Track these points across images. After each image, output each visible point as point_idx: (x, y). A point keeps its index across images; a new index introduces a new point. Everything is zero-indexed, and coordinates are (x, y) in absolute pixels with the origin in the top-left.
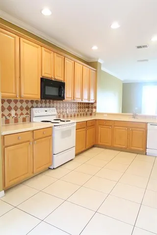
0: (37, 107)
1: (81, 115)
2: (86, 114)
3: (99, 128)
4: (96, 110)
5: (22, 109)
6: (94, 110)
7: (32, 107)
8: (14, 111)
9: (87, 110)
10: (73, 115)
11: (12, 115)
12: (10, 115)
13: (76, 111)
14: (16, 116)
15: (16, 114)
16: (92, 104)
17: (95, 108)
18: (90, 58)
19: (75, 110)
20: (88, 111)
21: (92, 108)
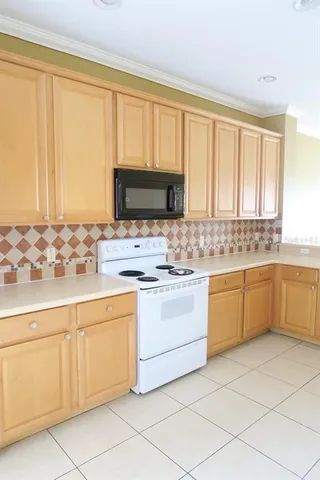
0: (115, 237)
1: (240, 249)
2: (257, 247)
3: (284, 286)
4: (280, 238)
5: (74, 243)
6: (276, 237)
7: (103, 238)
8: (54, 249)
9: (257, 236)
10: (217, 250)
11: (49, 260)
12: (42, 259)
13: (226, 241)
14: (59, 261)
15: (59, 257)
16: (271, 221)
17: (279, 231)
18: (264, 107)
19: (223, 238)
20: (261, 238)
21: (271, 231)
